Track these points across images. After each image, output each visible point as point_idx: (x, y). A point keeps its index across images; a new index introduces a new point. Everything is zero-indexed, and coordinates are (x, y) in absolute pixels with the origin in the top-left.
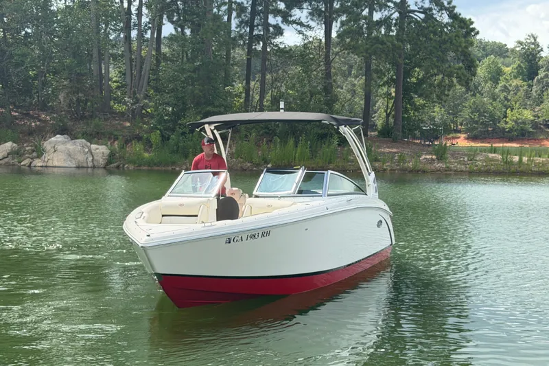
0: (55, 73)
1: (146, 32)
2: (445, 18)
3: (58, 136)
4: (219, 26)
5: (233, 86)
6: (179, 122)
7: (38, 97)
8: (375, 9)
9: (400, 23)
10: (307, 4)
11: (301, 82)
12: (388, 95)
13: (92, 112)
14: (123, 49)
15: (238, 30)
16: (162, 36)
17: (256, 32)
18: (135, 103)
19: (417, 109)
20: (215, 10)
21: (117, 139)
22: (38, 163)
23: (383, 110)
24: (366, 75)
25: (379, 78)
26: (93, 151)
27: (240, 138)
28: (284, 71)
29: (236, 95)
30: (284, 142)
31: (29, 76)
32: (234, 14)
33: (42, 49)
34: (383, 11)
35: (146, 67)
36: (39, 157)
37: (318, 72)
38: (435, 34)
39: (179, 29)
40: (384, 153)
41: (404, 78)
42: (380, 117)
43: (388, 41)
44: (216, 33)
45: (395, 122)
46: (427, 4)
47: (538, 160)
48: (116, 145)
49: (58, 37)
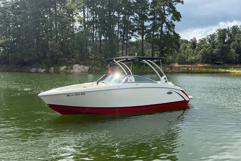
0: (75, 49)
1: (98, 39)
2: (172, 34)
3: (76, 64)
5: (119, 52)
7: (72, 55)
8: (154, 32)
9: (161, 35)
10: (137, 31)
12: (158, 53)
13: (85, 58)
14: (92, 43)
15: (120, 37)
16: (102, 40)
17: (125, 38)
18: (95, 56)
20: (114, 33)
22: (72, 71)
24: (152, 48)
25: (155, 49)
26: (85, 68)
28: (132, 48)
29: (120, 54)
31: (69, 50)
32: (119, 34)
33: (72, 43)
34: (156, 32)
35: (98, 47)
36: (72, 70)
37: (140, 48)
38: (170, 38)
39: (106, 38)
41: (162, 49)
43: (158, 40)
44: (115, 38)
46: (167, 30)
47: (196, 69)
48: (91, 66)
49: (76, 40)
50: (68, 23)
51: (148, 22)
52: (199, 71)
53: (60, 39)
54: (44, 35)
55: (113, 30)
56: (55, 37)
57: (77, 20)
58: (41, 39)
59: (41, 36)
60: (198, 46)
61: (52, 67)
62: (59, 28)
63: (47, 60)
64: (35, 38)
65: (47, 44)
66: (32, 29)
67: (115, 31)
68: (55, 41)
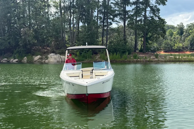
0: (51, 37)
1: (75, 25)
2: (157, 19)
3: (52, 54)
4: (95, 23)
5: (99, 39)
7: (46, 43)
8: (137, 17)
9: (145, 21)
10: (119, 16)
11: (117, 37)
12: (141, 40)
13: (61, 47)
14: (69, 30)
15: (100, 24)
16: (79, 26)
17: (105, 24)
18: (72, 44)
19: (150, 44)
20: (94, 18)
22: (47, 61)
24: (135, 35)
25: (139, 36)
26: (61, 57)
27: (101, 53)
28: (113, 35)
29: (100, 41)
30: (113, 54)
31: (44, 38)
32: (99, 20)
33: (47, 30)
34: (140, 17)
35: (75, 34)
36: (47, 59)
37: (122, 35)
38: (154, 23)
39: (84, 24)
40: (141, 56)
41: (146, 36)
42: (139, 46)
43: (141, 26)
44: (94, 25)
45: (143, 48)
46: (152, 15)
47: (184, 57)
49: (51, 27)
50: (42, 9)
51: (130, 6)
52: (187, 59)
53: (34, 27)
54: (16, 22)
55: (92, 16)
56: (29, 24)
57: (53, 5)
58: (13, 26)
59: (13, 23)
60: (186, 32)
61: (25, 56)
62: (32, 14)
63: (19, 49)
64: (6, 25)
65: (20, 31)
66: (3, 15)
67: (94, 16)
68: (28, 28)
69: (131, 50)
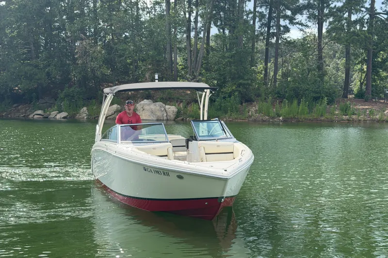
0: (143, 61)
1: (200, 33)
3: (145, 100)
4: (247, 27)
5: (256, 66)
6: (222, 90)
7: (133, 76)
8: (352, 13)
9: (370, 22)
10: (306, 11)
11: (301, 62)
12: (361, 70)
14: (185, 44)
15: (260, 29)
16: (211, 36)
17: (271, 31)
18: (193, 79)
19: (382, 79)
20: (245, 17)
21: (182, 102)
23: (358, 80)
24: (346, 57)
25: (355, 59)
26: (167, 110)
27: (261, 100)
28: (290, 56)
29: (259, 72)
30: (291, 102)
31: (127, 63)
32: (257, 19)
33: (135, 46)
34: (358, 14)
35: (200, 55)
37: (313, 57)
39: (221, 31)
40: (359, 109)
41: (373, 59)
42: (355, 85)
43: (361, 34)
44: (245, 32)
45: (366, 88)
48: (181, 105)
49: (145, 38)
53: (104, 37)
54: (64, 25)
55: (241, 10)
56: (93, 30)
58: (58, 35)
59: (56, 29)
61: (84, 106)
62: (101, 7)
63: (72, 89)
64: (43, 34)
65: (73, 48)
66: (35, 10)
67: (246, 11)
68: (92, 39)
69: (334, 92)
